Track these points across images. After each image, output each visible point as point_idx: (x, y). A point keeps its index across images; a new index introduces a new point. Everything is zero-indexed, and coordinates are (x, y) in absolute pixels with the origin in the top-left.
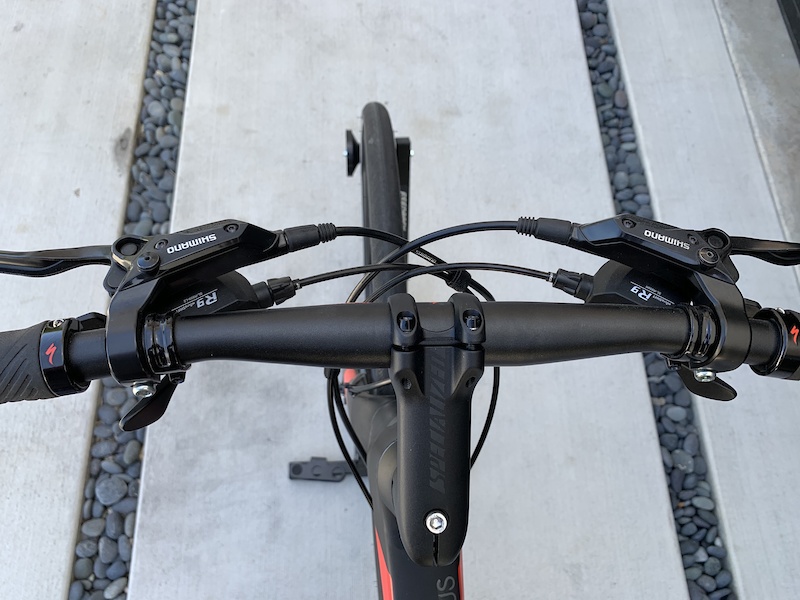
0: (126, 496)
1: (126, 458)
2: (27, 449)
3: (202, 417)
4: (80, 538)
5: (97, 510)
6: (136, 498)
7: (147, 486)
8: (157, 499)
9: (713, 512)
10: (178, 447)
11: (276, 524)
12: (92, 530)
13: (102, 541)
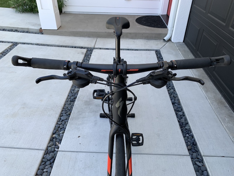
0: (66, 119)
1: (68, 113)
2: (50, 110)
3: (83, 108)
4: (57, 124)
5: (61, 120)
6: (69, 120)
7: (71, 117)
8: (73, 119)
9: (190, 129)
10: (78, 112)
11: (96, 124)
12: (59, 123)
13: (61, 125)
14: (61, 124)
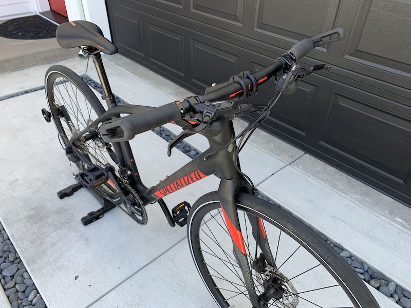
14: (16, 283)
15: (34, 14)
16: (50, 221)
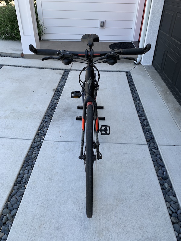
1: (50, 117)
3: (62, 114)
4: (41, 124)
5: (44, 121)
6: (51, 121)
9: (150, 128)
10: (58, 116)
13: (44, 125)
15: (131, 42)
16: (69, 113)
